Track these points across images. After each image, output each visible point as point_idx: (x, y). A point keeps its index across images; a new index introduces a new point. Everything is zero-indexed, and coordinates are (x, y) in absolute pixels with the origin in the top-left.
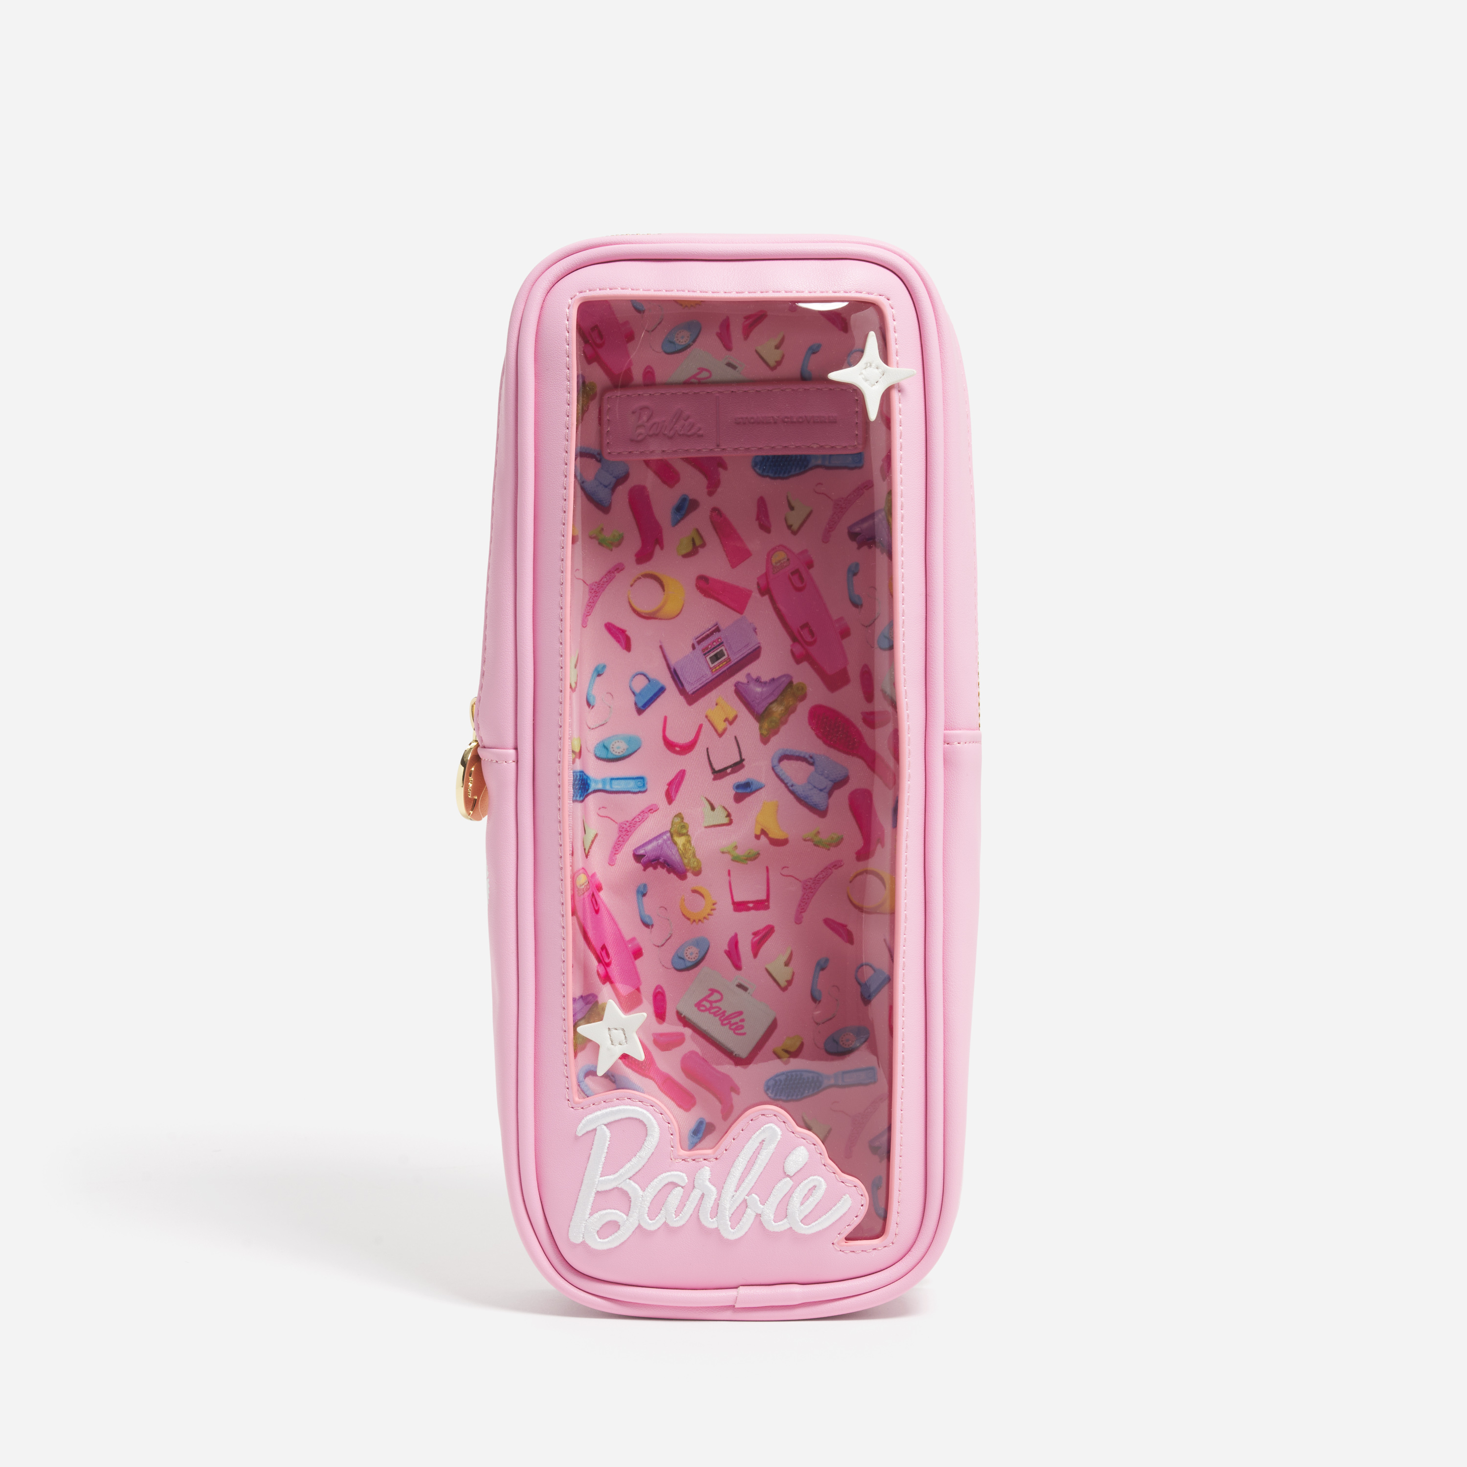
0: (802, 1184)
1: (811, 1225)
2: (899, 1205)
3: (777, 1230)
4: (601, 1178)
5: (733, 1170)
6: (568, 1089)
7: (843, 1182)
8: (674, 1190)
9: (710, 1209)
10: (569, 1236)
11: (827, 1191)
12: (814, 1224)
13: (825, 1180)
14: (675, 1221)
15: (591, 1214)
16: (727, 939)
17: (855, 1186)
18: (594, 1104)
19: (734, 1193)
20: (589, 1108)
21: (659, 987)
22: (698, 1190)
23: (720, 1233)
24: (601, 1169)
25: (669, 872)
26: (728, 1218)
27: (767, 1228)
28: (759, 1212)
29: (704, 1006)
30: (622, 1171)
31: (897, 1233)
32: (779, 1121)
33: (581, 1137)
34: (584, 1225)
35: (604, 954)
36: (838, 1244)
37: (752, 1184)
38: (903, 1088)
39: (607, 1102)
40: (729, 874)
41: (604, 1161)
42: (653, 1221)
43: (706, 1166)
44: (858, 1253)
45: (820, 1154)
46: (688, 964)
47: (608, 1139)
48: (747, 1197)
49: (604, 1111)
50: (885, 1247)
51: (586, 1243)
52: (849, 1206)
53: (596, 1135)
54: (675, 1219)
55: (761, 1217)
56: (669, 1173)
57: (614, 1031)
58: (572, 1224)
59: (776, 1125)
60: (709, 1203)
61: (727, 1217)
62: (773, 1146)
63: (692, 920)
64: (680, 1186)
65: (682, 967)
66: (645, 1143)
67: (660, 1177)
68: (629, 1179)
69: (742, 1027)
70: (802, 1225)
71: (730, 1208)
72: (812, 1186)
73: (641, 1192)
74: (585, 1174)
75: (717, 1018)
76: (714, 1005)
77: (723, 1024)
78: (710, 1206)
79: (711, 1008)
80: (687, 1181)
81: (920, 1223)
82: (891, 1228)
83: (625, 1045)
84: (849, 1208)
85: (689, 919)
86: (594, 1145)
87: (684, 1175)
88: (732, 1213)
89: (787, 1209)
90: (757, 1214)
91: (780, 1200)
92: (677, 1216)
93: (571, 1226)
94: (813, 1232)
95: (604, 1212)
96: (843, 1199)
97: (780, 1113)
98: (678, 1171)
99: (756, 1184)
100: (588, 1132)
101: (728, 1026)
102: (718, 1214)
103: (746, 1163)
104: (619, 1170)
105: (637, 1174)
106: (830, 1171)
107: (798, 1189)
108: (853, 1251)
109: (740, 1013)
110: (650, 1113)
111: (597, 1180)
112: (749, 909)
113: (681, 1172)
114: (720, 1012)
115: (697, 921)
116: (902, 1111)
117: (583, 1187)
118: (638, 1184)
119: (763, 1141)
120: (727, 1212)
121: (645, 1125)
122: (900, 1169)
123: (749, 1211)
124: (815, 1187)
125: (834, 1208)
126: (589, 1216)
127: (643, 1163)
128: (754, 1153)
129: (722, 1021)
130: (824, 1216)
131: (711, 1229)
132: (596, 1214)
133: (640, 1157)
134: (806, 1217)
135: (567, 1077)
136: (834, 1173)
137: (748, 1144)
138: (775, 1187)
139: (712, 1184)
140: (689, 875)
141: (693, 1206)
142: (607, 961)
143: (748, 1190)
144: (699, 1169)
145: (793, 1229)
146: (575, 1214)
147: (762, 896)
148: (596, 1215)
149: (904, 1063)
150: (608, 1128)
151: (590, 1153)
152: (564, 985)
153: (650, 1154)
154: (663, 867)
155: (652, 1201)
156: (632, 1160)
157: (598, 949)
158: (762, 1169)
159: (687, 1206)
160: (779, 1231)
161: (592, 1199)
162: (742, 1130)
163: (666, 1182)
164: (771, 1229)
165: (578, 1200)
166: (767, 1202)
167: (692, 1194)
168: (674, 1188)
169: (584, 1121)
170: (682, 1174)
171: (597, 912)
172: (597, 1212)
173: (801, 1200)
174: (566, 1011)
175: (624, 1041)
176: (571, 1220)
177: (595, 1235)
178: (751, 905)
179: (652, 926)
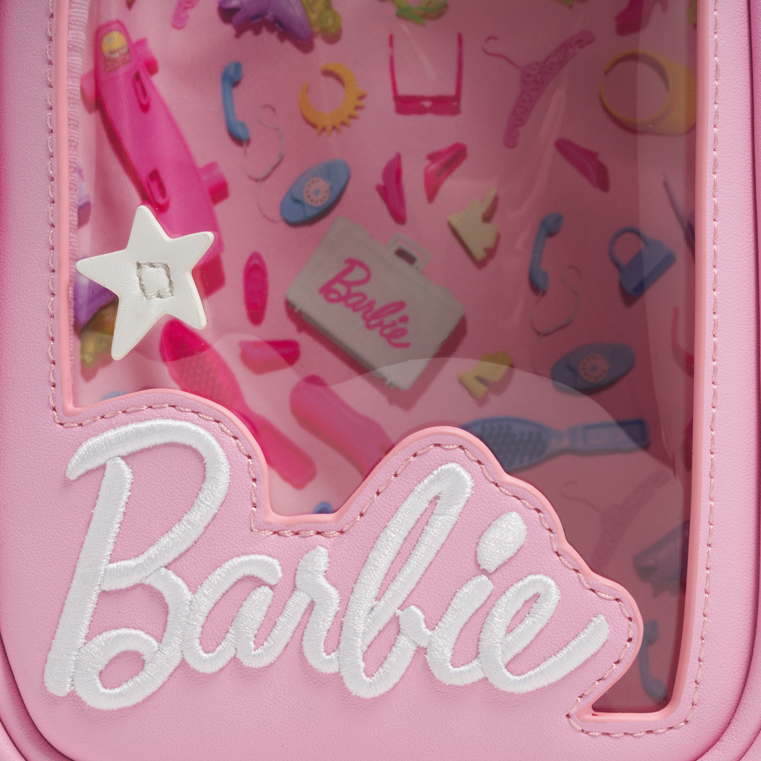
0: (512, 589)
1: (526, 675)
2: (702, 644)
3: (458, 682)
4: (111, 565)
5: (373, 554)
6: (54, 386)
7: (593, 591)
8: (254, 592)
9: (325, 634)
10: (45, 680)
11: (560, 605)
12: (531, 673)
13: (557, 584)
14: (254, 656)
15: (89, 638)
16: (381, 165)
17: (617, 600)
18: (103, 417)
19: (375, 603)
20: (94, 424)
21: (255, 256)
22: (302, 594)
23: (344, 684)
24: (111, 547)
25: (282, 38)
26: (360, 654)
27: (438, 677)
28: (424, 644)
29: (336, 292)
30: (152, 551)
31: (696, 701)
32: (469, 459)
33: (74, 481)
34: (74, 659)
35: (154, 186)
36: (578, 717)
37: (412, 586)
38: (714, 407)
39: (129, 413)
40: (391, 43)
41: (118, 530)
42: (211, 654)
43: (322, 546)
44: (618, 738)
45: (550, 530)
46: (310, 213)
47: (128, 486)
48: (399, 612)
49: (123, 430)
50: (671, 728)
51: (77, 696)
52: (603, 639)
53: (105, 478)
54: (253, 653)
55: (426, 653)
56: (245, 558)
57: (148, 269)
58: (52, 656)
59: (463, 466)
60: (324, 620)
61: (359, 650)
62: (457, 509)
63: (320, 127)
64: (265, 584)
65: (299, 217)
66: (200, 496)
67: (227, 566)
68: (166, 567)
69: (404, 332)
70: (508, 674)
71: (365, 633)
72: (532, 595)
73: (188, 596)
74: (81, 555)
75: (360, 314)
76: (355, 289)
77: (369, 327)
78: (324, 627)
79: (349, 295)
80: (280, 575)
81: (739, 686)
82: (685, 690)
83: (169, 299)
84: (604, 644)
85: (314, 126)
86: (101, 499)
87: (275, 562)
88: (368, 643)
89: (479, 640)
90: (418, 647)
91: (465, 619)
92: (258, 645)
93: (49, 662)
94: (529, 690)
95: (114, 633)
96: (593, 624)
97: (471, 443)
98: (264, 554)
99: (420, 585)
100: (88, 473)
101: (378, 330)
102: (342, 645)
103: (401, 542)
104: (146, 549)
105: (183, 559)
106: (569, 566)
107: (504, 599)
108: (608, 734)
109: (401, 305)
110: (213, 435)
111: (103, 568)
112: (422, 111)
113: (270, 556)
114: (366, 302)
115: (329, 128)
116: (712, 453)
117: (75, 583)
118: (183, 579)
119: (437, 498)
120: (360, 640)
121: (201, 459)
122: (708, 572)
123: (402, 640)
124: (537, 596)
125: (574, 643)
126: (84, 641)
127: (195, 536)
128: (417, 522)
129: (367, 320)
130: (554, 659)
131: (326, 674)
132: (98, 636)
133: (189, 523)
134: (516, 657)
135: (54, 363)
136: (577, 571)
137: (405, 504)
138: (458, 594)
139: (331, 584)
140: (319, 42)
141: (292, 627)
142: (161, 201)
143: (404, 596)
144: (307, 552)
145: (491, 681)
146: (58, 635)
147: (450, 90)
148: (100, 639)
149: (716, 358)
150: (128, 464)
151: (92, 515)
152: (52, 179)
153: (210, 517)
154: (271, 29)
155: (210, 613)
156: (173, 529)
157: (144, 174)
158: (431, 556)
159: (279, 627)
160: (462, 685)
161: (91, 606)
162: (396, 475)
163: (239, 575)
164: (446, 680)
165: (66, 608)
166: (440, 624)
167: (290, 603)
168: (254, 589)
169: (82, 450)
170: (271, 559)
171: (145, 108)
172: (100, 634)
173: (507, 621)
174: (56, 229)
175: (168, 290)
176: (50, 649)
177: (95, 679)
178: (427, 104)
179: (248, 142)
